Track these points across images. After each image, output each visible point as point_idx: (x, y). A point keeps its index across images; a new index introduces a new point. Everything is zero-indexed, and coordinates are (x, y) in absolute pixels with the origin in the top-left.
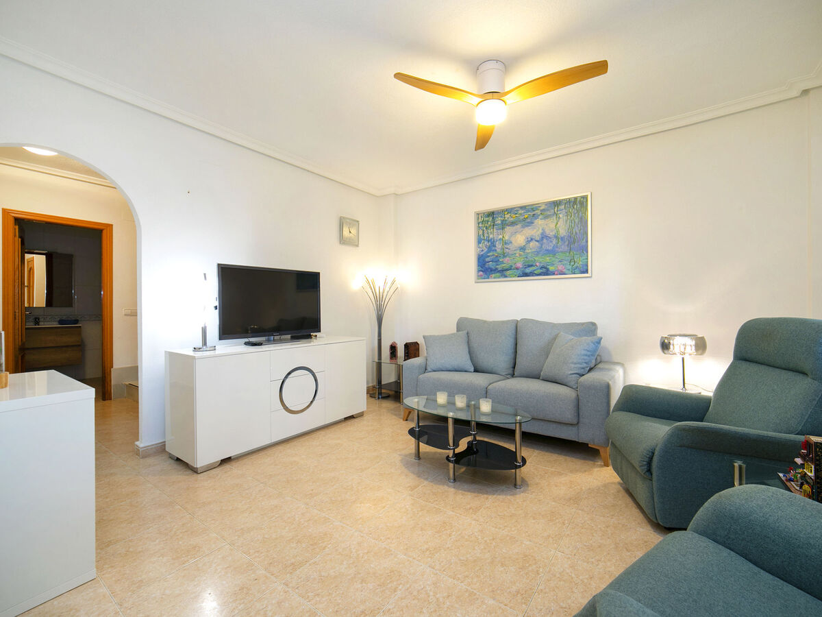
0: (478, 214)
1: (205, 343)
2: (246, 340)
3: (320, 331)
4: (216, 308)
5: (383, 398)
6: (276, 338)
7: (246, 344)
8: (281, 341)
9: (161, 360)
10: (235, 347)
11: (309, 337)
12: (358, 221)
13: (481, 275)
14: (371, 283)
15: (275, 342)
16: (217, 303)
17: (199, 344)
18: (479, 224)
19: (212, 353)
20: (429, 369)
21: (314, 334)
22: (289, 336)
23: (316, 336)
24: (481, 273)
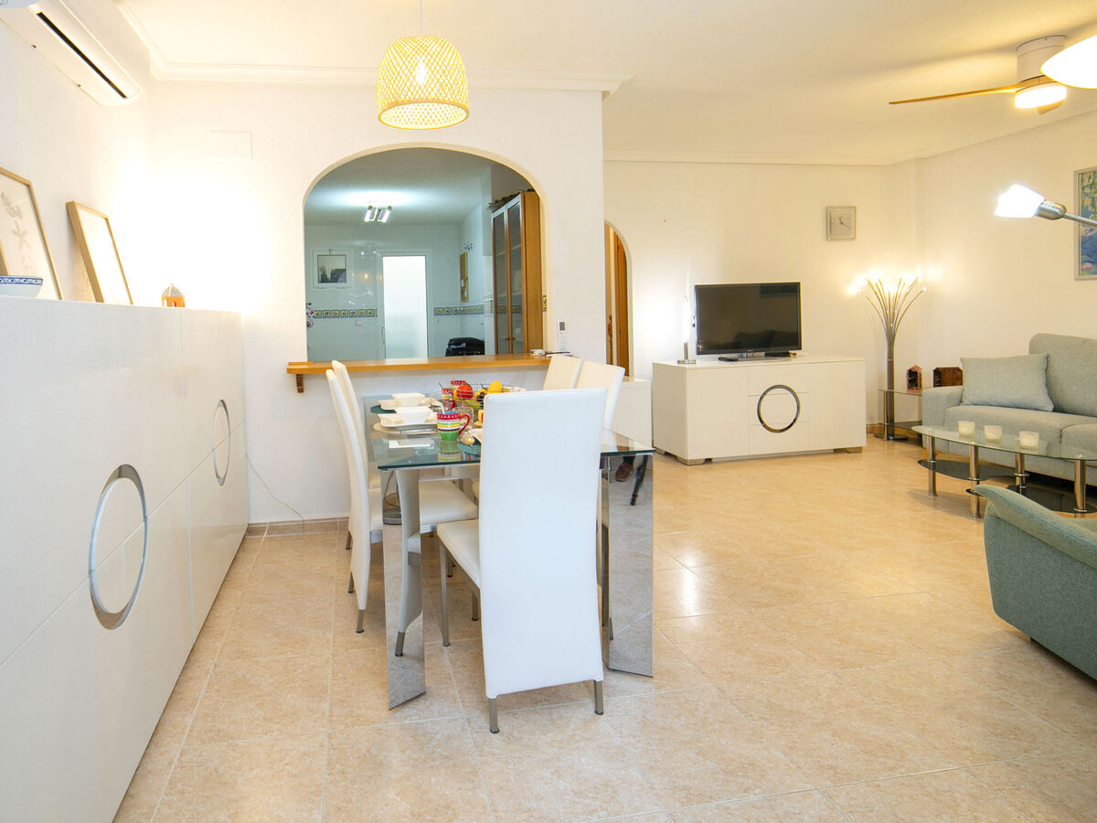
0: (1082, 174)
1: (686, 357)
2: (719, 356)
3: (800, 349)
4: (694, 325)
5: (895, 440)
6: (750, 354)
7: (720, 359)
8: (754, 358)
9: (649, 370)
10: (711, 361)
11: (787, 355)
12: (854, 207)
13: (1088, 269)
14: (875, 286)
15: (748, 359)
16: (695, 322)
17: (682, 358)
18: (1083, 188)
19: (693, 365)
20: (965, 401)
21: (793, 352)
22: (763, 354)
23: (795, 354)
24: (1089, 265)
